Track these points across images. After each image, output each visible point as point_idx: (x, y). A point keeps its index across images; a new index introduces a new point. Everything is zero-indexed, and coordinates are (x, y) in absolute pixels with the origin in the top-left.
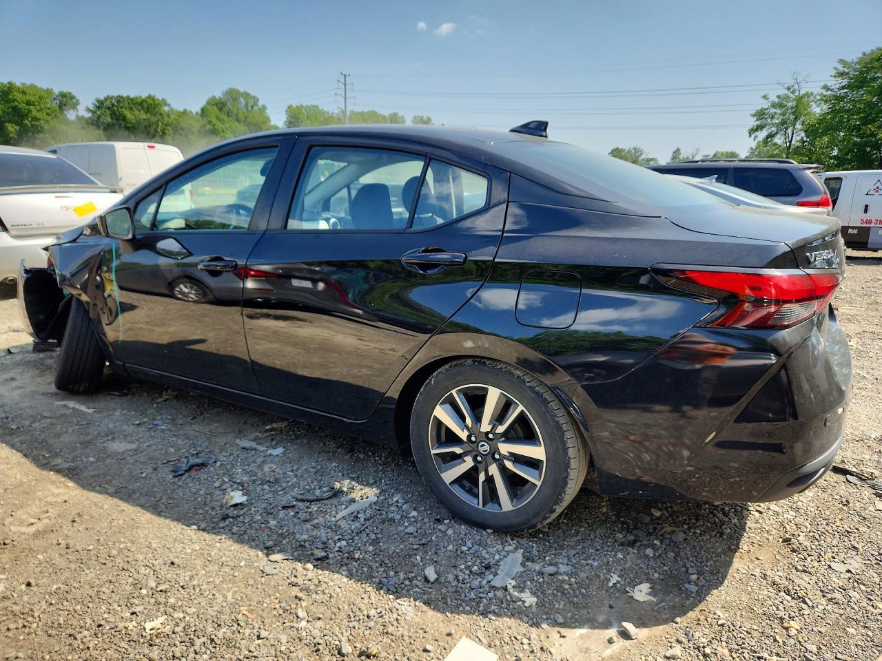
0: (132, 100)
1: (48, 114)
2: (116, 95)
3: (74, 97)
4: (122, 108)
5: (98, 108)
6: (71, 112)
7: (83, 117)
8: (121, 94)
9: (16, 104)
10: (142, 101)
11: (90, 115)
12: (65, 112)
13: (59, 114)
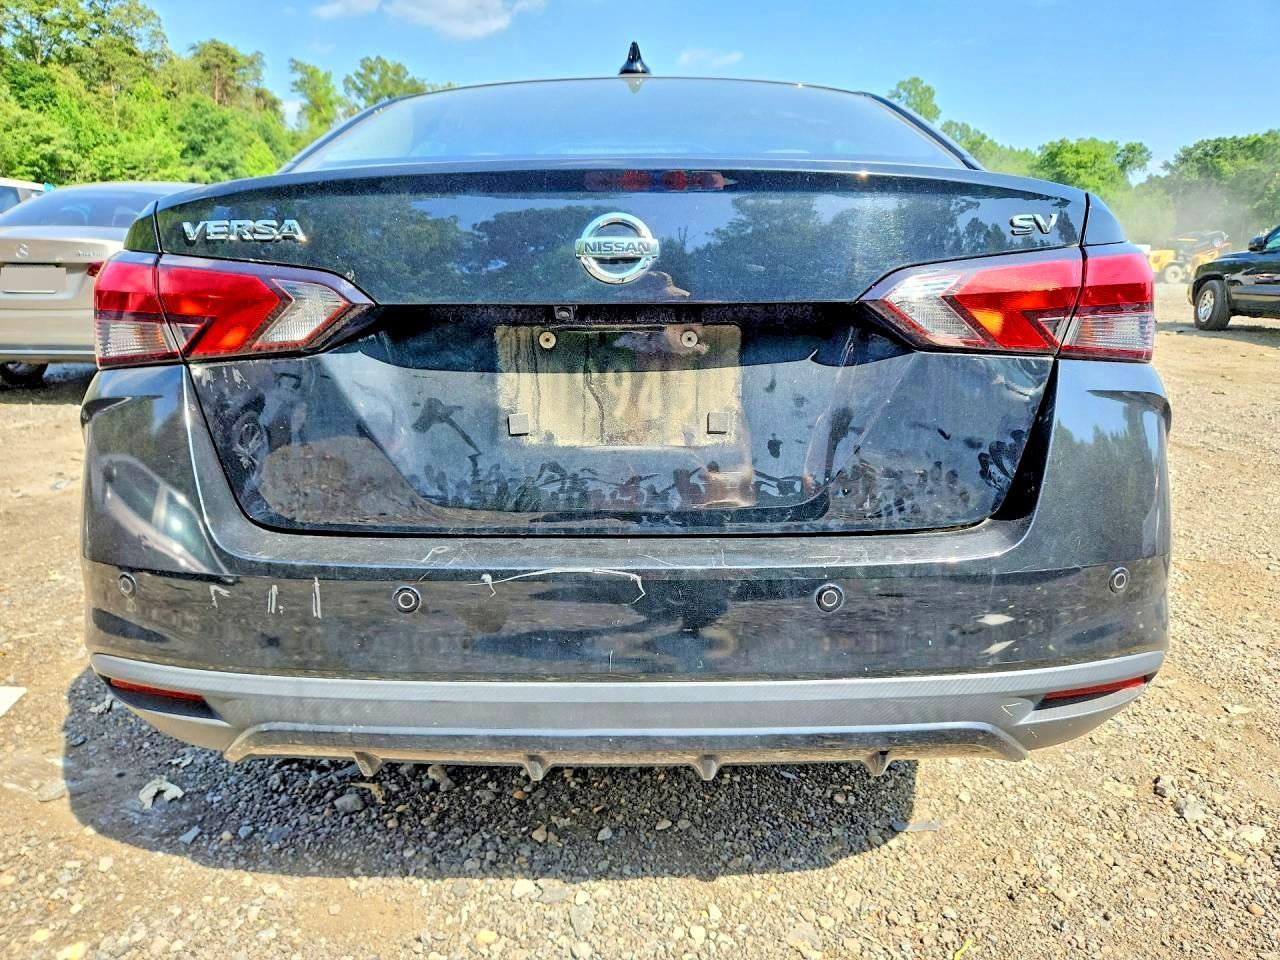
0: (1240, 142)
1: (1101, 178)
2: (1213, 138)
3: (1145, 150)
4: (1219, 157)
5: (1184, 161)
6: (1137, 172)
7: (1158, 177)
8: (1222, 136)
9: (1063, 168)
10: (1255, 143)
11: (1167, 173)
12: (1128, 173)
13: (1117, 178)
